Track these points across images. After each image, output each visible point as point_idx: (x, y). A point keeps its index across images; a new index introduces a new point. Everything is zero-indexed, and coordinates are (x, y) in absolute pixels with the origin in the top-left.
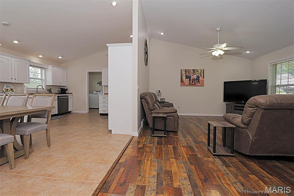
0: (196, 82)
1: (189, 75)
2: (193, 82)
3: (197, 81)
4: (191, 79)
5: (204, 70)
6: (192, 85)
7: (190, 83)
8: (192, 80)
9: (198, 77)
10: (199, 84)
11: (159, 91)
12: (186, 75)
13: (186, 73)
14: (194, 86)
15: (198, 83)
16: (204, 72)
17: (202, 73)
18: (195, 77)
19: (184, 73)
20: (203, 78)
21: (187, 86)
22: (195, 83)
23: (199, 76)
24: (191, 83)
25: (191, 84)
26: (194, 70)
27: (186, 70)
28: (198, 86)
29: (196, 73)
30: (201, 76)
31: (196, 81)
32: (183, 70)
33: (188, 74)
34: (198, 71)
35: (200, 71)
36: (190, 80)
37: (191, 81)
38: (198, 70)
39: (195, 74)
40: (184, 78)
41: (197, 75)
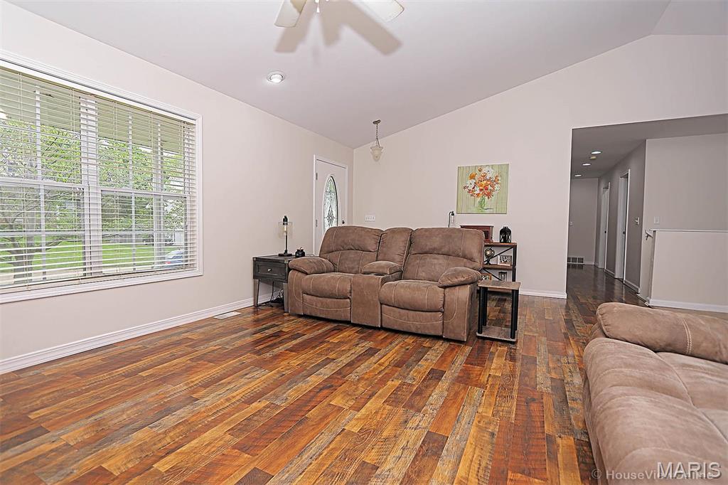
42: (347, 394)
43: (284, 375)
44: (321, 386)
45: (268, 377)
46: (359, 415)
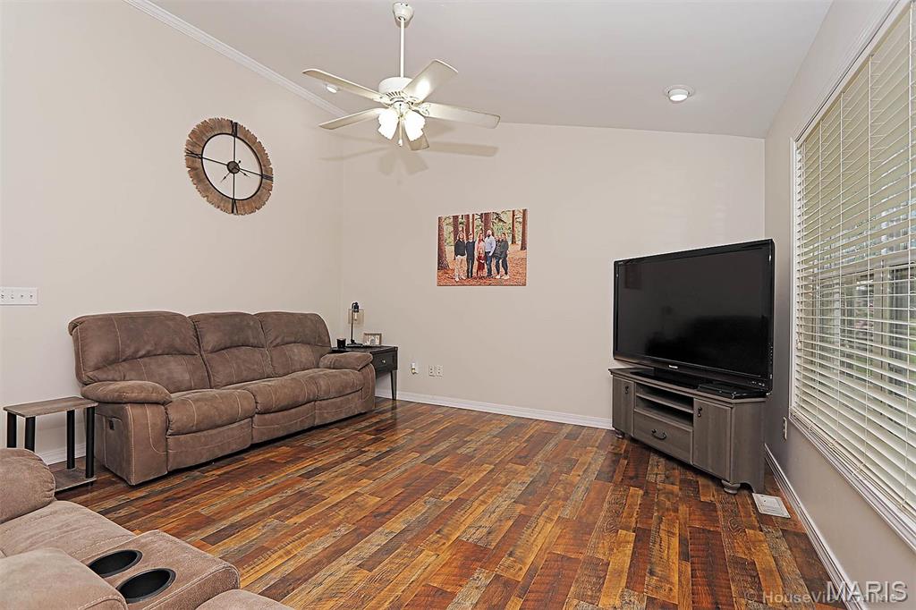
0: (494, 268)
1: (468, 239)
2: (481, 267)
3: (498, 262)
4: (476, 257)
5: (525, 211)
6: (480, 280)
7: (469, 272)
8: (479, 258)
9: (502, 245)
10: (507, 277)
11: (356, 307)
12: (455, 238)
13: (456, 232)
14: (485, 284)
15: (502, 269)
16: (524, 223)
17: (519, 228)
18: (487, 245)
19: (448, 230)
20: (523, 247)
21: (461, 283)
22: (490, 270)
23: (506, 242)
24: (475, 270)
25: (474, 274)
26: (485, 217)
27: (456, 218)
28: (500, 284)
29: (495, 228)
30: (513, 242)
31: (494, 262)
32: (447, 221)
33: (463, 236)
34: (500, 220)
35: (507, 218)
36: (470, 259)
37: (476, 263)
38: (503, 217)
39: (490, 232)
40: (450, 250)
41: (499, 235)
42: (361, 508)
43: (438, 532)
44: (388, 516)
45: (457, 528)
46: (357, 490)
